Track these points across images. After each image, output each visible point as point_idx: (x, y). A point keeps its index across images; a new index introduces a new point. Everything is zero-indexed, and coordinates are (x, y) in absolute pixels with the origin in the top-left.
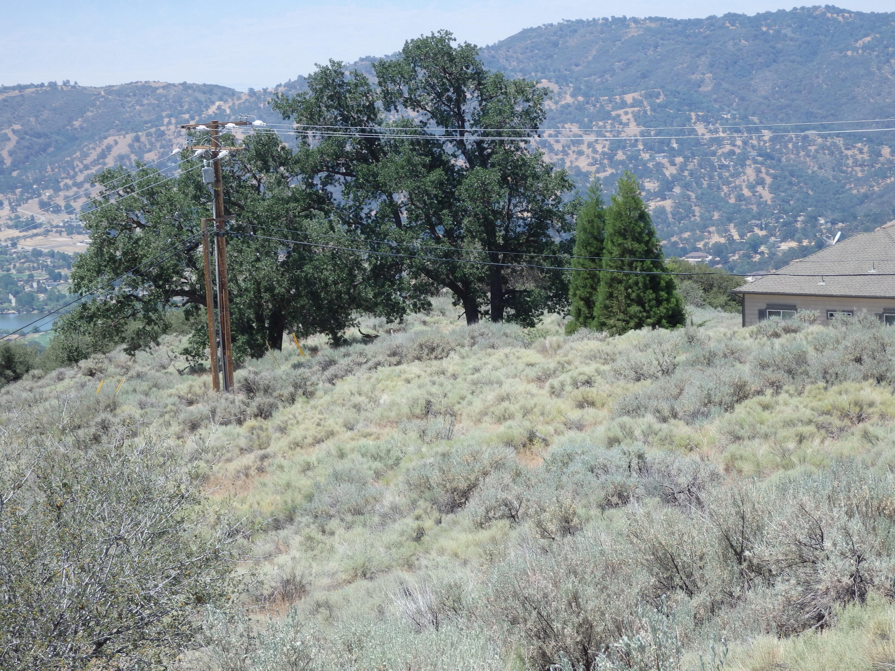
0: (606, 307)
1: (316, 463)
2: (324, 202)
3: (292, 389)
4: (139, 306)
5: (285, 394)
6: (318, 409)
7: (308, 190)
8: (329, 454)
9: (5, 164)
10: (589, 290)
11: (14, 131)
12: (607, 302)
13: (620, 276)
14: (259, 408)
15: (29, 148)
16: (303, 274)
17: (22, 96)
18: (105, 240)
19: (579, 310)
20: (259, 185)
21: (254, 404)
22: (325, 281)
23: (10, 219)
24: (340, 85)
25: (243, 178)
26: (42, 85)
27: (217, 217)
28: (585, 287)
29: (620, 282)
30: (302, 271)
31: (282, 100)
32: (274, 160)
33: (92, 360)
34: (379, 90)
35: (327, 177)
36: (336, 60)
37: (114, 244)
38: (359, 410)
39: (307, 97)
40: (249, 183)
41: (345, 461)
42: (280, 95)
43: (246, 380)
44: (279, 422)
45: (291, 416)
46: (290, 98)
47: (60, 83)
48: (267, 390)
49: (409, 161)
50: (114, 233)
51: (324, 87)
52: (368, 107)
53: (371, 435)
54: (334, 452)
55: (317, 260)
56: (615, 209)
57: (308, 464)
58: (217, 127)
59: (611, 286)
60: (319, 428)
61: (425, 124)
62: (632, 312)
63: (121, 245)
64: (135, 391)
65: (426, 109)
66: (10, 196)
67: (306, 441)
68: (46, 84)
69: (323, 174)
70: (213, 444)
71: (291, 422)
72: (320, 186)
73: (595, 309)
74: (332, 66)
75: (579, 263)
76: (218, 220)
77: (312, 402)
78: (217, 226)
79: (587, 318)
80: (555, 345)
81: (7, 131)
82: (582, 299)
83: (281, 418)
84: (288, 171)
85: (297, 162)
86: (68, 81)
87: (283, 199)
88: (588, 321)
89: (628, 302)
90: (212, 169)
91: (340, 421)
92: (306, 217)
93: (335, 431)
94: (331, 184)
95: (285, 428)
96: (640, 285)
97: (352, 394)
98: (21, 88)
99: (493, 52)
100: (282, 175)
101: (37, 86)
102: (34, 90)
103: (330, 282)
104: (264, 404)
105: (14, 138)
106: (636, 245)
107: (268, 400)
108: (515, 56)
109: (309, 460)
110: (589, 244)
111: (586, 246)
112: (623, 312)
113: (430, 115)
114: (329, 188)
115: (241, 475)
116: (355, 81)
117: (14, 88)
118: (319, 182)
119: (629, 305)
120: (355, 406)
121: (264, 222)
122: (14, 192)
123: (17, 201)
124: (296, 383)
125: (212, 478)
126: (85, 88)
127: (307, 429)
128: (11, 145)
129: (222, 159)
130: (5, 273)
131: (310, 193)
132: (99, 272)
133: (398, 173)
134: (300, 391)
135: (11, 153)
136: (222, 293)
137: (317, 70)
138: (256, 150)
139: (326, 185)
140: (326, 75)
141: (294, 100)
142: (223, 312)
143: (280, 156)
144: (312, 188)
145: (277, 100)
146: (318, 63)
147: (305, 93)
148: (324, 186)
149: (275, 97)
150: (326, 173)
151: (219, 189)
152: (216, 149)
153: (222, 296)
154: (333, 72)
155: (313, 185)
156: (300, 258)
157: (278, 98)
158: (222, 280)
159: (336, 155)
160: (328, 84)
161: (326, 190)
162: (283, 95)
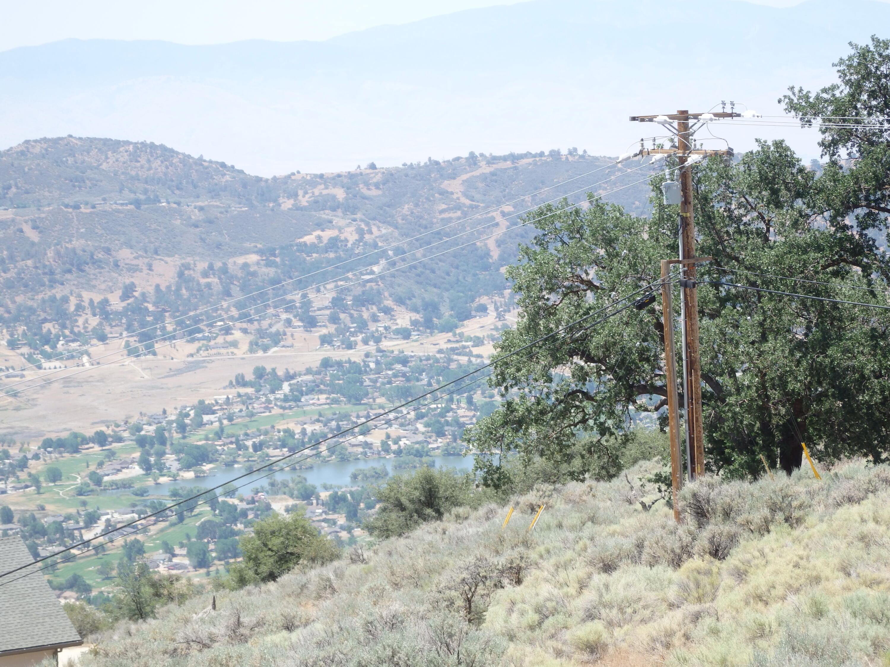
1: (774, 626)
2: (861, 253)
3: (766, 512)
4: (589, 407)
5: (756, 520)
6: (803, 543)
7: (838, 235)
8: (798, 610)
9: (491, 257)
11: (504, 214)
14: (711, 541)
15: (522, 236)
16: (827, 361)
17: (516, 168)
18: (540, 308)
20: (768, 230)
21: (705, 534)
22: (860, 371)
23: (496, 329)
24: (886, 76)
25: (745, 219)
26: (542, 154)
27: (684, 257)
30: (826, 356)
31: (800, 98)
32: (788, 189)
33: (535, 492)
35: (869, 215)
36: (882, 38)
37: (555, 314)
38: (868, 545)
39: (837, 93)
40: (753, 227)
41: (823, 621)
42: (796, 90)
43: (695, 495)
44: (737, 562)
45: (757, 554)
46: (812, 96)
47: (564, 152)
48: (727, 514)
50: (554, 298)
51: (863, 78)
53: (879, 583)
54: (806, 609)
55: (850, 339)
57: (761, 626)
58: (687, 119)
60: (797, 571)
63: (566, 317)
64: (560, 526)
66: (496, 298)
67: (773, 592)
68: (547, 153)
69: (861, 211)
70: (622, 594)
71: (756, 561)
72: (856, 229)
74: (876, 46)
76: (686, 262)
77: (796, 533)
78: (685, 272)
81: (494, 214)
83: (740, 556)
84: (808, 205)
85: (820, 191)
86: (575, 150)
87: (799, 246)
90: (677, 184)
91: (835, 561)
92: (835, 274)
93: (823, 575)
94: (874, 226)
95: (746, 572)
97: (863, 521)
98: (514, 158)
100: (800, 212)
101: (535, 156)
102: (530, 160)
103: (867, 372)
104: (721, 534)
105: (504, 223)
107: (727, 528)
109: (763, 619)
114: (871, 232)
115: (658, 645)
117: (505, 159)
118: (854, 223)
120: (862, 538)
121: (771, 282)
122: (502, 294)
123: (506, 305)
124: (775, 504)
125: (611, 650)
126: (596, 159)
127: (776, 573)
128: (499, 232)
129: (692, 167)
130: (488, 400)
131: (840, 239)
132: (531, 356)
134: (780, 516)
135: (499, 243)
136: (691, 376)
137: (852, 52)
138: (760, 173)
139: (866, 228)
140: (866, 59)
141: (817, 98)
142: (692, 404)
143: (797, 183)
144: (844, 231)
145: (792, 97)
146: (854, 42)
147: (834, 88)
148: (863, 229)
149: (790, 93)
150: (866, 210)
151: (688, 215)
152: (684, 153)
153: (691, 380)
154: (877, 56)
155: (845, 228)
156: (823, 336)
157: (794, 94)
158: (691, 356)
159: (877, 180)
160: (869, 74)
161: (866, 235)
162: (801, 90)
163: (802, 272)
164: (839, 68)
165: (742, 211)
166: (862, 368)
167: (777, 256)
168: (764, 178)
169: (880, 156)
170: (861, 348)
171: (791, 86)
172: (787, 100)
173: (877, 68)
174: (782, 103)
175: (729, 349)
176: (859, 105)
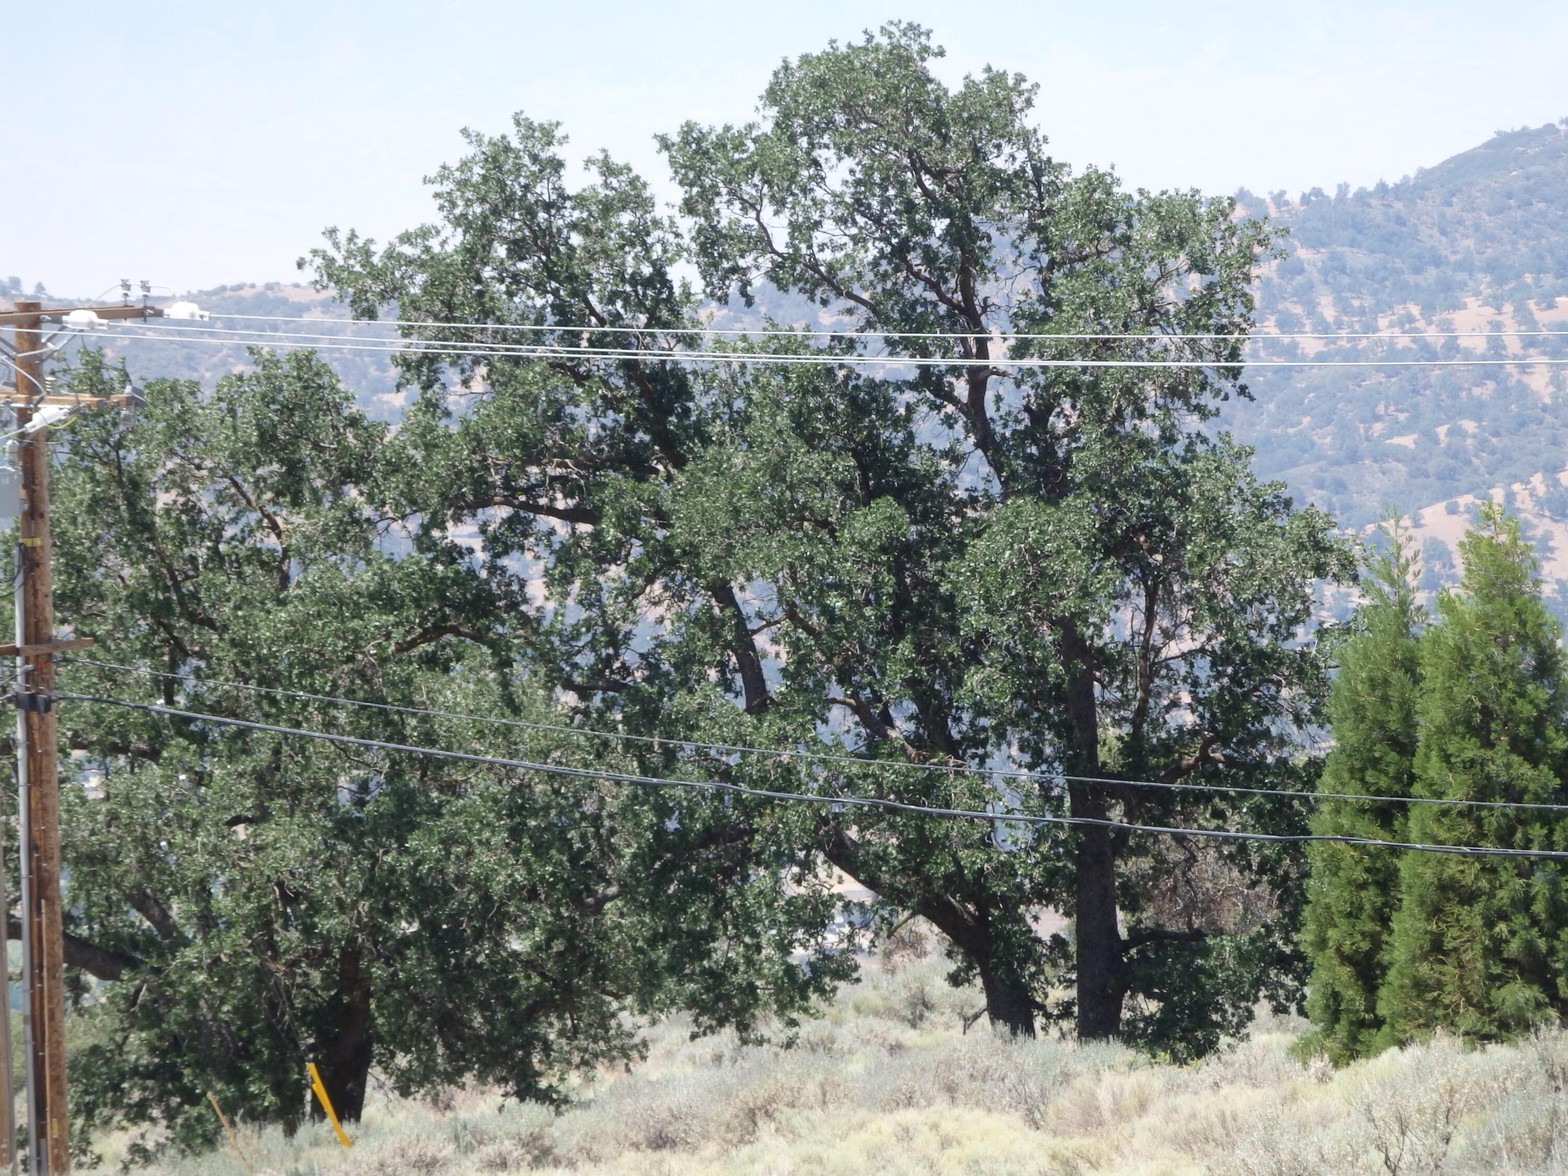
0: (1420, 986)
2: (489, 611)
10: (1370, 926)
12: (1424, 969)
13: (1470, 875)
16: (407, 862)
19: (1336, 996)
20: (287, 555)
22: (481, 886)
24: (548, 206)
25: (231, 529)
27: (27, 640)
28: (1353, 915)
29: (1469, 898)
30: (405, 852)
31: (350, 254)
32: (324, 463)
34: (688, 225)
35: (509, 522)
36: (538, 119)
39: (434, 244)
40: (248, 548)
42: (342, 237)
46: (379, 250)
49: (776, 472)
51: (495, 210)
52: (648, 283)
55: (461, 812)
56: (1451, 638)
58: (36, 323)
59: (1436, 912)
61: (851, 346)
62: (1508, 1009)
65: (850, 296)
69: (494, 515)
72: (481, 556)
73: (1383, 992)
74: (525, 138)
75: (1338, 829)
76: (31, 651)
78: (28, 675)
79: (1362, 1024)
80: (1130, 1101)
82: (1345, 959)
84: (371, 499)
85: (394, 468)
87: (341, 601)
88: (1364, 1035)
89: (1496, 970)
92: (430, 662)
94: (522, 548)
96: (1538, 908)
99: (1398, 205)
100: (351, 513)
103: (496, 889)
106: (1526, 770)
108: (1469, 218)
110: (1375, 763)
111: (1363, 770)
112: (1478, 1006)
113: (863, 312)
114: (515, 563)
116: (602, 192)
118: (477, 542)
119: (1498, 980)
131: (445, 581)
133: (736, 512)
136: (39, 914)
137: (470, 151)
138: (259, 426)
139: (506, 552)
140: (500, 168)
141: (390, 255)
142: (41, 980)
143: (343, 451)
144: (453, 561)
145: (332, 252)
146: (473, 128)
147: (425, 233)
148: (497, 556)
149: (326, 245)
150: (504, 512)
151: (38, 542)
152: (29, 401)
153: (40, 924)
154: (526, 160)
155: (453, 553)
156: (399, 806)
157: (336, 245)
158: (39, 868)
159: (525, 447)
160: (509, 201)
161: (503, 570)
162: (352, 237)
163: (350, 659)
164: (438, 188)
165: (225, 512)
166: (487, 879)
167: (292, 623)
168: (267, 439)
169: (535, 390)
170: (486, 834)
171: (330, 226)
172: (318, 261)
173: (526, 188)
174: (307, 267)
175: (179, 838)
176: (488, 273)
